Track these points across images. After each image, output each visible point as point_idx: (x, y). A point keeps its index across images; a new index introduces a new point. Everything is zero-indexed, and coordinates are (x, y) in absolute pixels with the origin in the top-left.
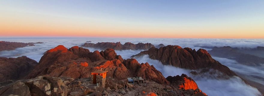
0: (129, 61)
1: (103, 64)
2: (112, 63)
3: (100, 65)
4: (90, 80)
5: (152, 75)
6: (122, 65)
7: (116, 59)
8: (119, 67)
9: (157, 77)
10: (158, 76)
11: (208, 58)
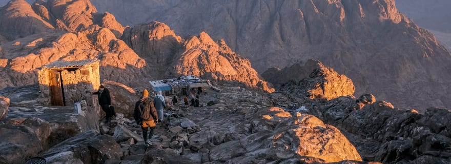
0: (142, 30)
1: (51, 46)
2: (85, 39)
3: (42, 50)
4: (37, 96)
5: (219, 69)
6: (118, 45)
7: (98, 28)
8: (109, 51)
9: (235, 73)
10: (238, 72)
11: (386, 10)
